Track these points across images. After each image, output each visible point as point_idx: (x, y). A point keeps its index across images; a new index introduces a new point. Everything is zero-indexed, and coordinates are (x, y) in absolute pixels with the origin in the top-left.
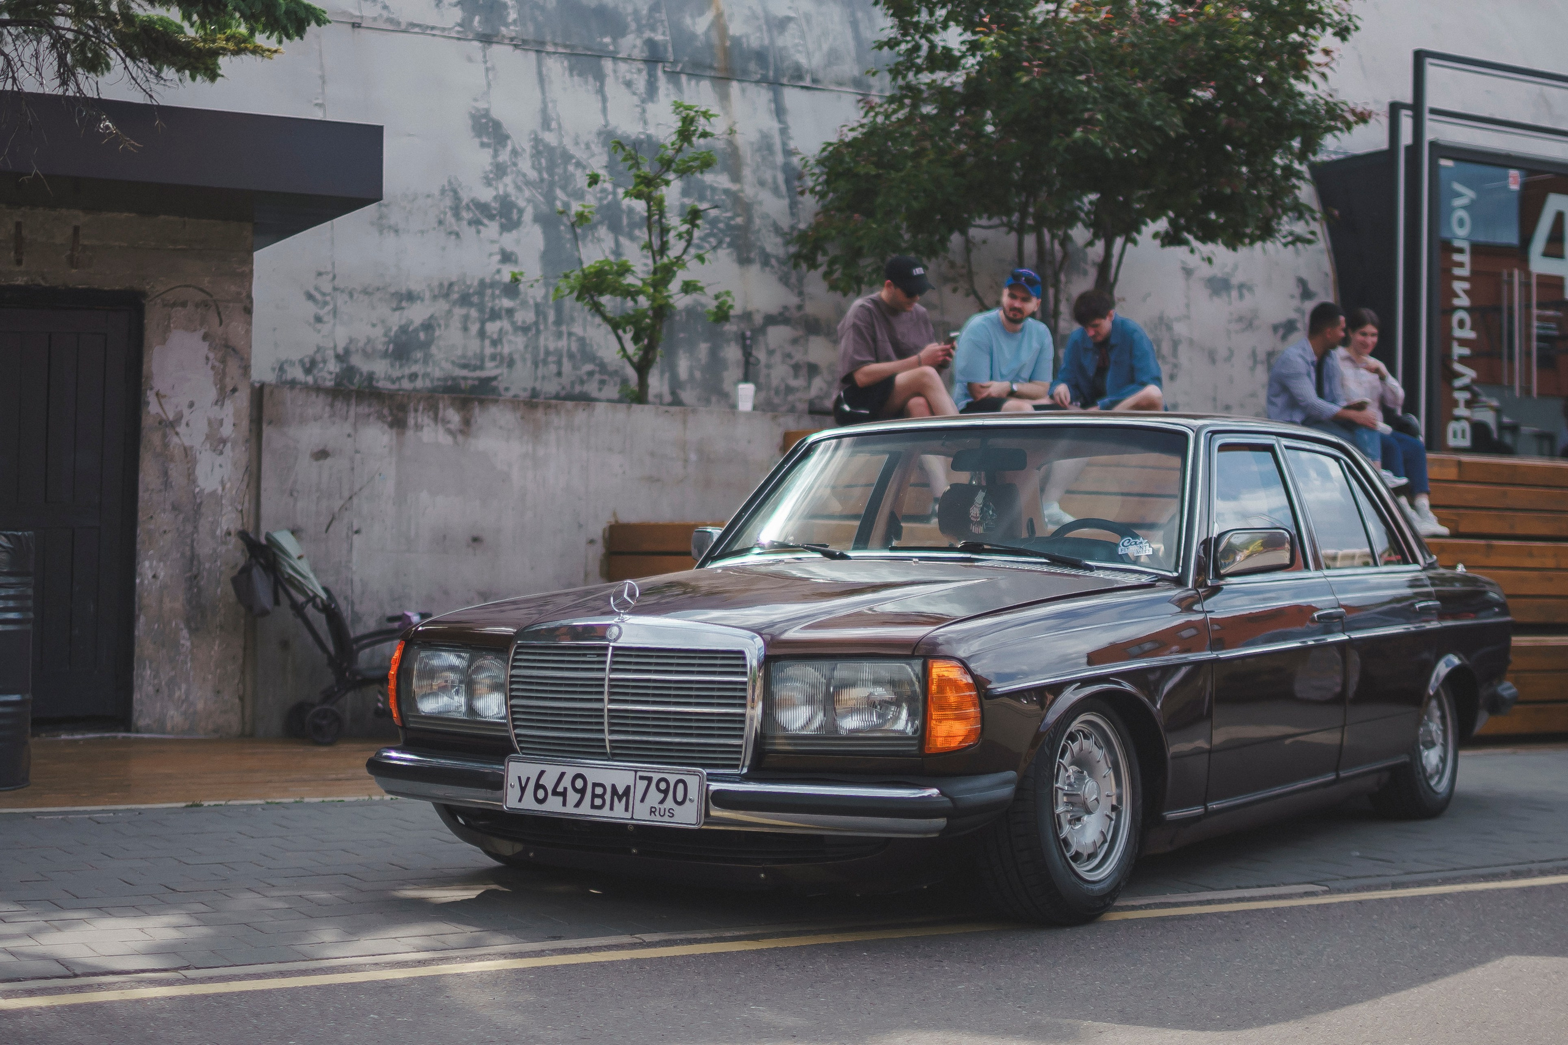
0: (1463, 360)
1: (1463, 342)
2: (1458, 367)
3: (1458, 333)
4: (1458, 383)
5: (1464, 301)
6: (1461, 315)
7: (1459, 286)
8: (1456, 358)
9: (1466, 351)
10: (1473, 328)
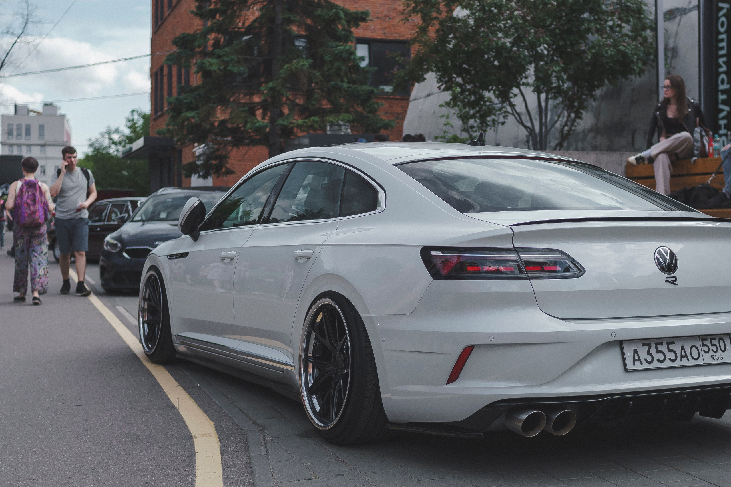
0: (724, 102)
1: (723, 92)
2: (721, 107)
3: (721, 87)
4: (721, 115)
5: (724, 68)
6: (723, 76)
7: (721, 61)
8: (720, 101)
9: (724, 97)
10: (728, 83)
